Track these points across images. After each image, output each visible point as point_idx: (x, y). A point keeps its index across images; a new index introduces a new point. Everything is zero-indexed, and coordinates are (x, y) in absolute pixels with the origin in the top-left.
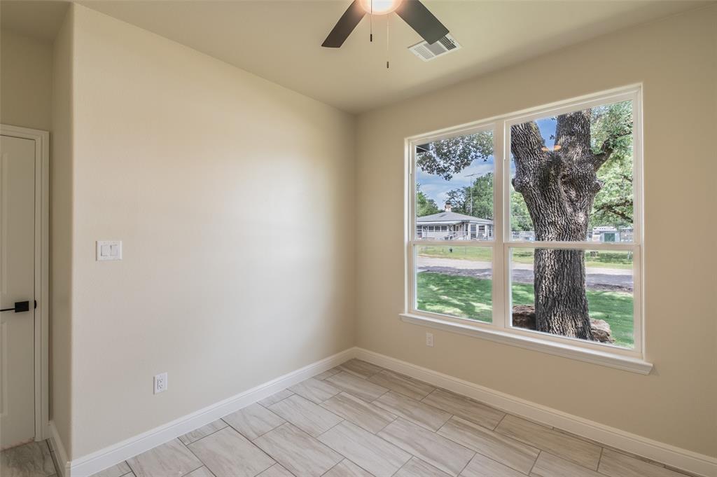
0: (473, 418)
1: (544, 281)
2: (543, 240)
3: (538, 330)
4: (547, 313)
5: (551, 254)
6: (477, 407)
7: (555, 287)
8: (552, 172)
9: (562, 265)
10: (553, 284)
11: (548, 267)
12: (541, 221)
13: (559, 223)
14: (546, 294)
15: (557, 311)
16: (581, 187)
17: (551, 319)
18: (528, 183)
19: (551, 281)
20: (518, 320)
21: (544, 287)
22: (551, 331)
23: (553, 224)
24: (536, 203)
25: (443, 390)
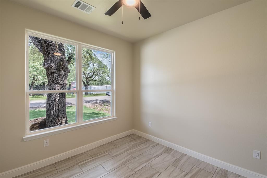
0: (83, 160)
1: (55, 106)
2: (54, 90)
3: (47, 128)
4: (56, 118)
5: (58, 95)
6: (77, 157)
7: (59, 107)
8: (62, 64)
9: (62, 99)
10: (59, 106)
11: (57, 100)
12: (55, 82)
13: (61, 83)
14: (55, 111)
15: (60, 116)
16: (66, 71)
17: (57, 120)
18: (52, 66)
19: (58, 105)
20: (35, 127)
21: (55, 109)
22: (57, 125)
23: (60, 83)
24: (54, 75)
25: (57, 163)
